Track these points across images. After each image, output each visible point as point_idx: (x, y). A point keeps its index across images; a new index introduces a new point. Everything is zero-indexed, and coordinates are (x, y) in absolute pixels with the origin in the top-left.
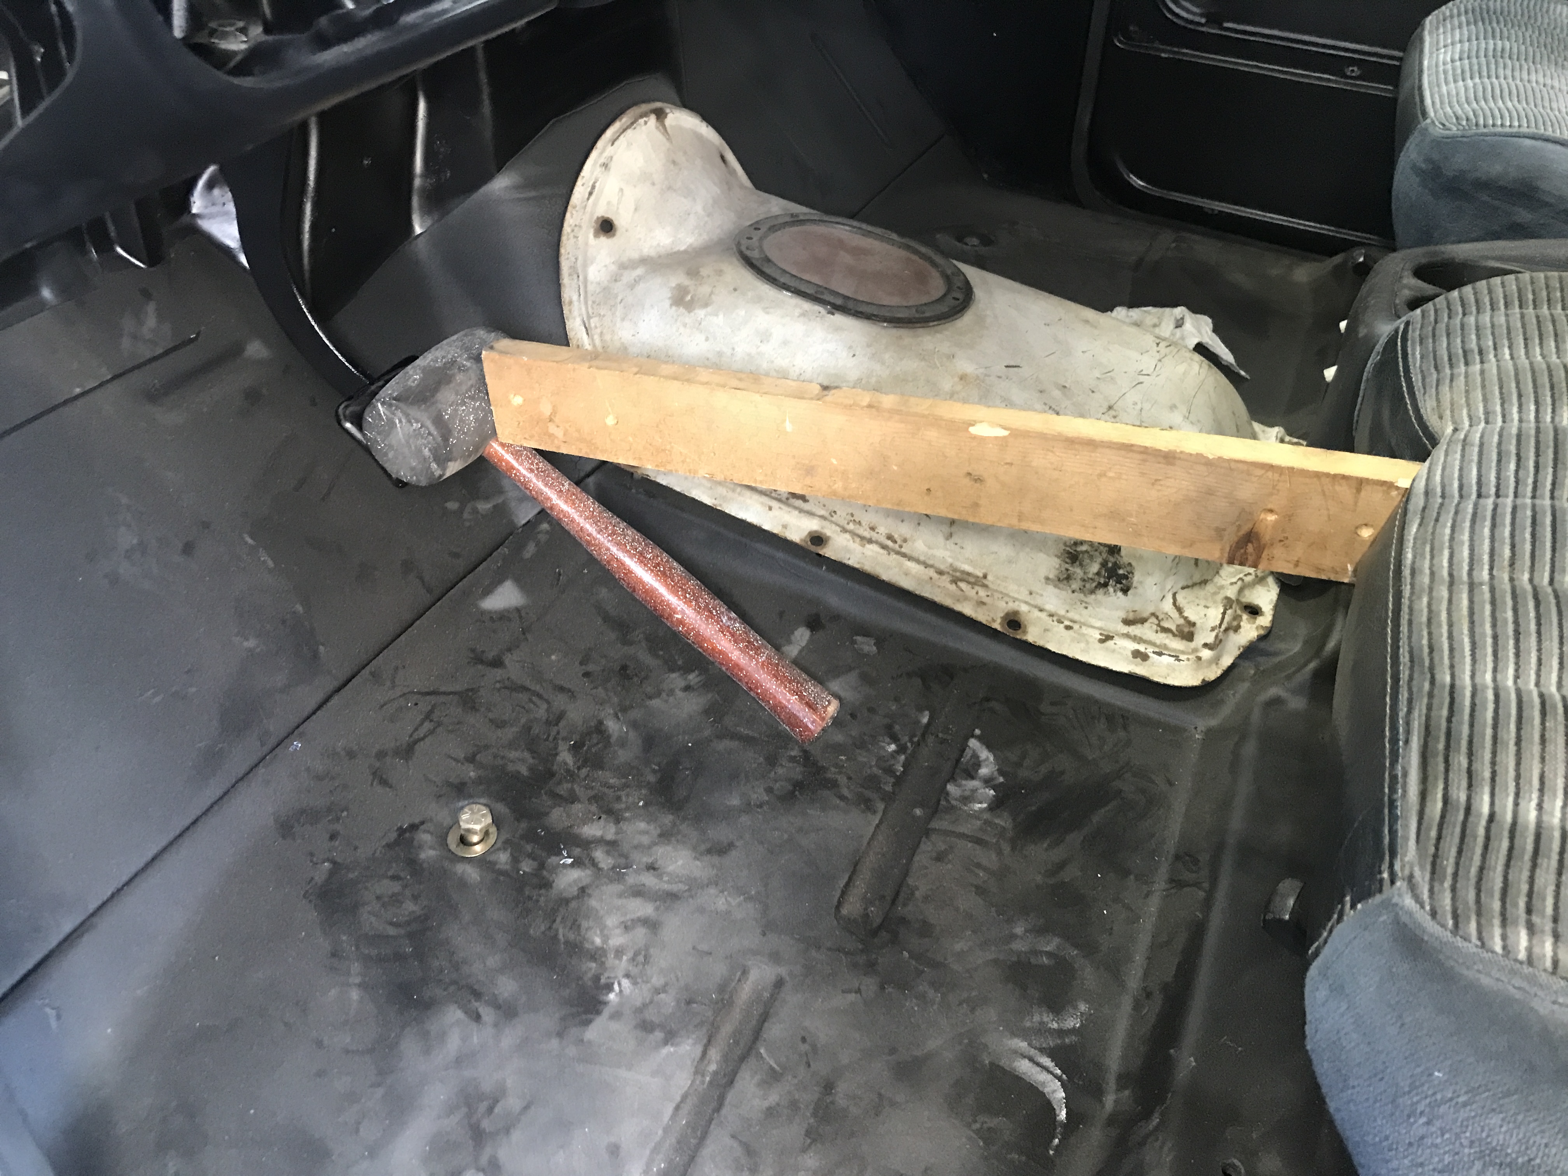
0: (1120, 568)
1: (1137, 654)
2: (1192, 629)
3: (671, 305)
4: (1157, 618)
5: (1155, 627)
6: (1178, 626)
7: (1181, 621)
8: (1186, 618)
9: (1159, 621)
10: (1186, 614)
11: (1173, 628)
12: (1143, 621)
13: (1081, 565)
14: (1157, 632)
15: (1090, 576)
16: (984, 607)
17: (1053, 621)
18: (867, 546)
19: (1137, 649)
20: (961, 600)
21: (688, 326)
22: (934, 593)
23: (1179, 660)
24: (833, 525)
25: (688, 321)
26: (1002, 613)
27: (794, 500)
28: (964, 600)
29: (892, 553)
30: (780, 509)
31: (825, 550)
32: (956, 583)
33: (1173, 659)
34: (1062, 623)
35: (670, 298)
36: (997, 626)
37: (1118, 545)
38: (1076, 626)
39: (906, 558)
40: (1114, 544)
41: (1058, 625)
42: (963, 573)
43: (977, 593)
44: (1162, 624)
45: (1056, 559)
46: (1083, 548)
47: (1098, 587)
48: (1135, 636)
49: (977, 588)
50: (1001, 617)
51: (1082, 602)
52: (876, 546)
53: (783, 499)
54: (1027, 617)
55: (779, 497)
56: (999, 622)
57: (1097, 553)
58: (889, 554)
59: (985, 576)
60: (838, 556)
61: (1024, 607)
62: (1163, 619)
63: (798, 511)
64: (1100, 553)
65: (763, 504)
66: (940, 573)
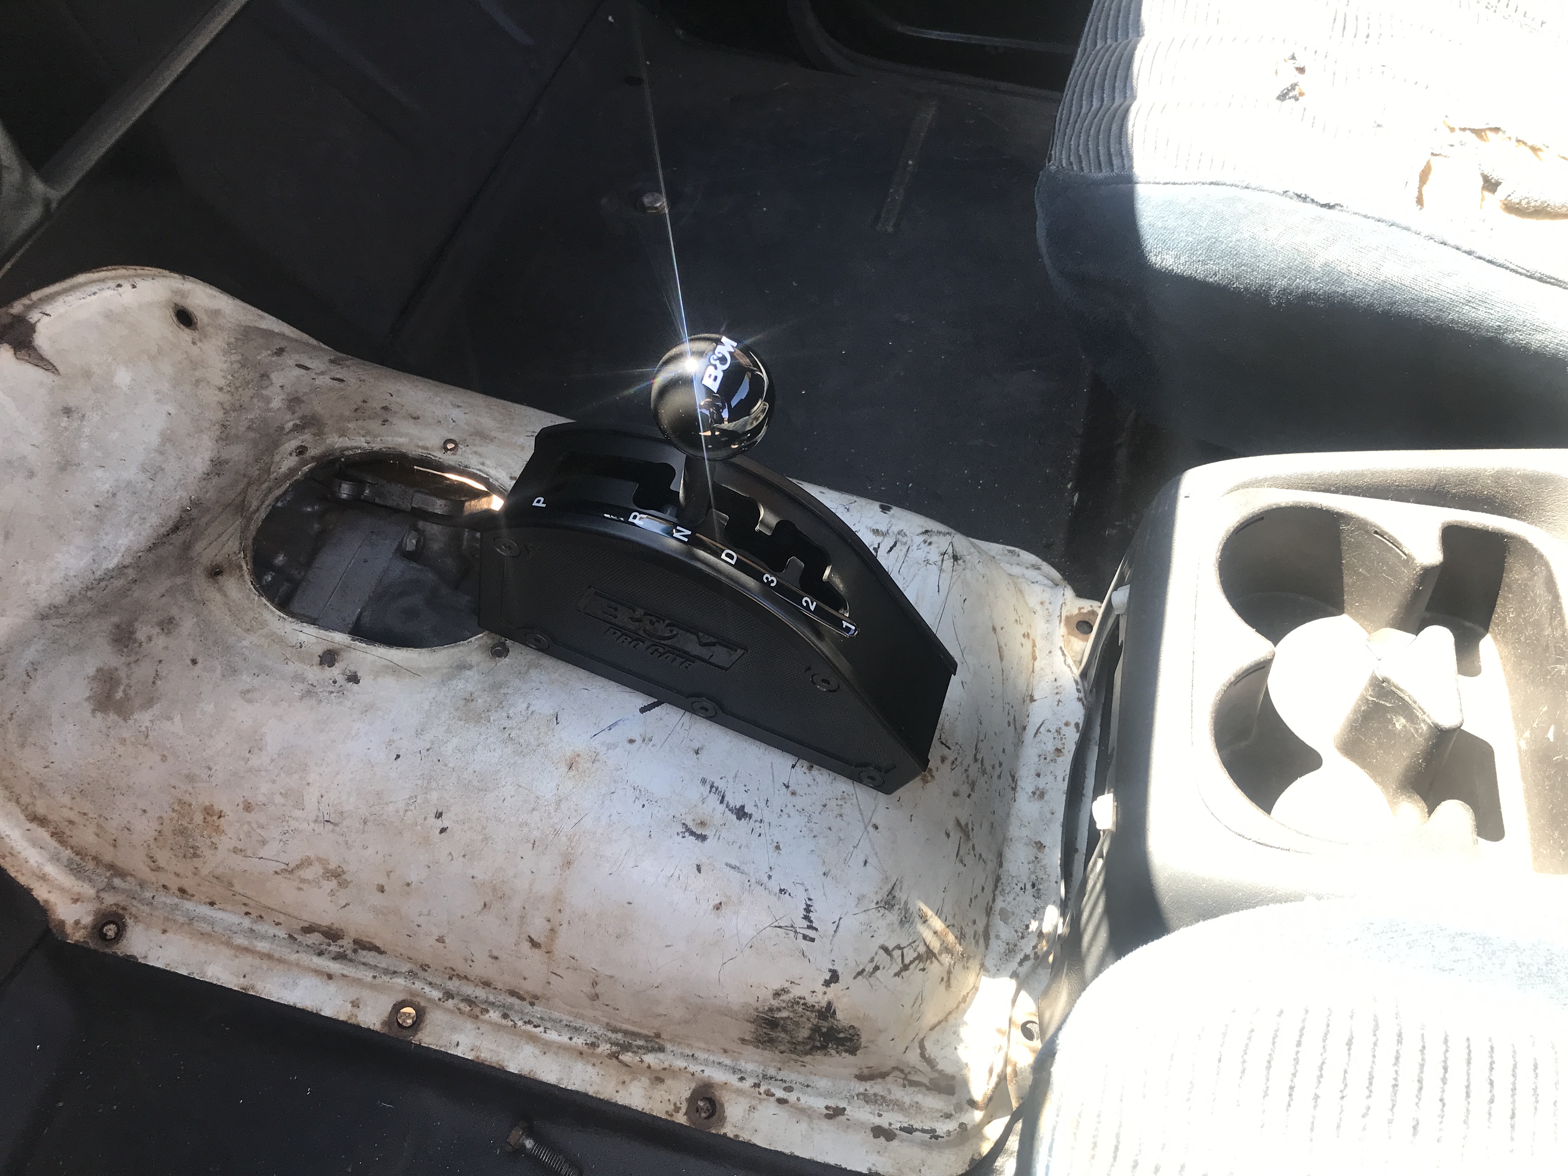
0: (839, 1033)
1: (878, 1132)
2: (951, 1081)
3: (94, 711)
4: (902, 1071)
5: (901, 1081)
6: (932, 1079)
7: (936, 1075)
8: (941, 1072)
9: (906, 1075)
10: (940, 1067)
11: (926, 1081)
12: (883, 1075)
13: (785, 1030)
14: (904, 1086)
16: (661, 1087)
17: (760, 1094)
18: (482, 1017)
19: (877, 1121)
20: (628, 1081)
21: (128, 742)
22: (587, 1078)
23: (937, 1137)
24: (427, 989)
25: (126, 734)
26: (687, 1094)
27: (364, 953)
28: (632, 1080)
29: (520, 1023)
30: (343, 975)
31: (420, 1035)
32: (617, 1058)
33: (929, 1136)
34: (773, 1095)
35: (88, 699)
36: (681, 1118)
37: (829, 1004)
38: (792, 1097)
39: (541, 1029)
40: (824, 1004)
41: (768, 1100)
42: (626, 1033)
43: (649, 1067)
44: (910, 1077)
45: (749, 1024)
46: (784, 1014)
47: (814, 1049)
48: (875, 1095)
49: (650, 1059)
50: (687, 1100)
51: (796, 1061)
52: (494, 1015)
53: (349, 952)
54: (724, 1092)
55: (342, 950)
56: (683, 1110)
57: (804, 1019)
58: (515, 1025)
59: (658, 1036)
60: (441, 1042)
61: (718, 1076)
62: (909, 1073)
63: (371, 975)
64: (808, 1020)
65: (318, 972)
66: (593, 1045)
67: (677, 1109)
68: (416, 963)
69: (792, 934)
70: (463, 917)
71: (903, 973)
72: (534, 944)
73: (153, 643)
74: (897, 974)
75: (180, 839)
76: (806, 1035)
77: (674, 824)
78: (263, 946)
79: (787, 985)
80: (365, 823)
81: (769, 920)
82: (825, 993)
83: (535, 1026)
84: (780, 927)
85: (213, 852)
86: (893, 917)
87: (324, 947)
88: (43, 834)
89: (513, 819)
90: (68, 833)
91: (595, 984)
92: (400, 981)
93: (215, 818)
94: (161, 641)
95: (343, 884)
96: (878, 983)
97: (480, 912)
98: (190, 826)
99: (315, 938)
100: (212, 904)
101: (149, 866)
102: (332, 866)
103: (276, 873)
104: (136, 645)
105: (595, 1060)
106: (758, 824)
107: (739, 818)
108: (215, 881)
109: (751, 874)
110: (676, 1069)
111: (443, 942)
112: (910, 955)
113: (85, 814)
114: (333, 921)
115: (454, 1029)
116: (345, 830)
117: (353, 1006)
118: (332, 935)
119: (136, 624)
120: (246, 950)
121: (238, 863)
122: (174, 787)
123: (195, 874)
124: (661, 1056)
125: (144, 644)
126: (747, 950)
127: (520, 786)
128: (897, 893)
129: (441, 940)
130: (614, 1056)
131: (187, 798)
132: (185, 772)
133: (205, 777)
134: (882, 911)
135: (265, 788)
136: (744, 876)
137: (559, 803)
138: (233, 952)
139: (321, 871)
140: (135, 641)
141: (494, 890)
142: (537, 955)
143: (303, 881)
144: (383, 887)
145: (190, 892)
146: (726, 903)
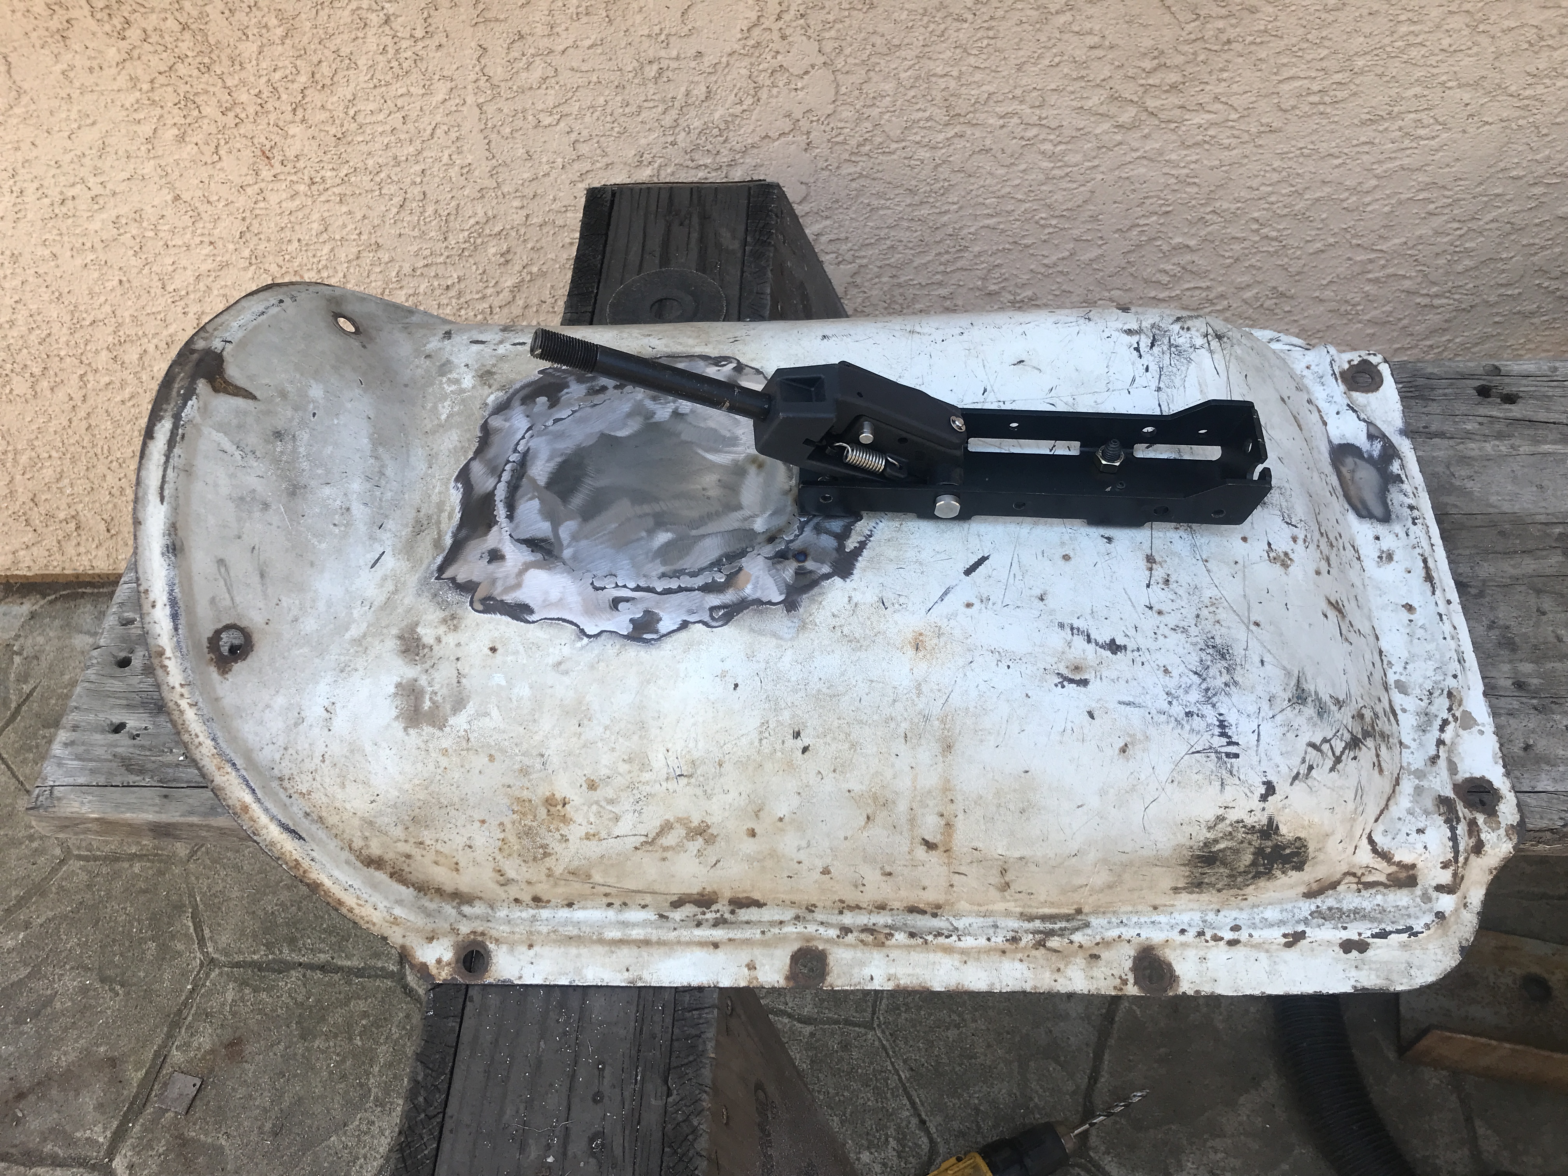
0: (1284, 849)
1: (1347, 946)
2: (1411, 872)
3: (405, 729)
5: (1354, 886)
6: (1389, 875)
7: (1393, 869)
8: (1399, 864)
9: (1359, 878)
10: (1397, 859)
11: (1383, 878)
12: (1334, 885)
13: (1224, 864)
14: (1359, 891)
15: (1242, 869)
16: (1101, 963)
17: (1207, 941)
18: (888, 943)
19: (1345, 935)
20: (1062, 967)
21: (450, 750)
22: (1019, 976)
23: (1416, 934)
24: (822, 930)
25: (446, 743)
26: (1129, 964)
27: (743, 910)
28: (1066, 965)
29: (930, 938)
30: (730, 940)
31: (829, 979)
32: (1044, 946)
33: (1406, 935)
34: (1222, 939)
35: (397, 717)
36: (1132, 990)
37: (1271, 820)
38: (1243, 935)
39: (954, 938)
40: (1265, 821)
41: (1217, 946)
42: (1044, 918)
43: (1081, 947)
44: (1364, 879)
45: (1183, 868)
46: (1221, 846)
47: (1258, 876)
48: (1330, 909)
49: (1077, 937)
50: (1131, 969)
51: (1236, 896)
52: (900, 937)
53: (727, 916)
54: (1167, 950)
55: (718, 915)
56: (1131, 980)
57: (1245, 845)
58: (926, 942)
59: (1079, 911)
60: (855, 980)
61: (1156, 936)
62: (1363, 874)
63: (759, 931)
64: (1250, 844)
65: (702, 944)
66: (1015, 940)
67: (1125, 982)
68: (800, 907)
69: (1213, 756)
70: (846, 838)
71: (1338, 766)
72: (930, 846)
73: (444, 642)
74: (1332, 769)
75: (526, 842)
76: (1247, 863)
77: (1048, 676)
78: (637, 933)
79: (1221, 812)
80: (720, 765)
81: (1185, 748)
82: (1264, 809)
83: (947, 937)
84: (1198, 752)
85: (564, 845)
86: (1309, 711)
87: (700, 917)
88: (381, 876)
89: (875, 717)
90: (407, 869)
91: (1003, 872)
92: (789, 929)
93: (559, 807)
94: (450, 639)
95: (711, 840)
96: (1316, 783)
97: (864, 827)
98: (535, 824)
99: (689, 910)
100: (570, 905)
101: (498, 882)
102: (695, 823)
103: (636, 848)
104: (426, 650)
105: (1019, 956)
106: (1136, 654)
107: (1114, 653)
108: (571, 878)
109: (1150, 705)
110: (1110, 939)
111: (829, 873)
112: (1339, 746)
113: (421, 843)
114: (704, 885)
115: (862, 964)
116: (701, 779)
117: (749, 969)
118: (705, 901)
119: (419, 630)
120: (621, 942)
121: (593, 849)
122: (509, 786)
123: (549, 876)
124: (1089, 931)
125: (435, 648)
126: (1169, 787)
127: (872, 681)
128: (1305, 686)
129: (826, 871)
130: (1040, 944)
131: (525, 794)
132: (517, 767)
133: (538, 766)
134: (1297, 707)
135: (606, 759)
136: (1142, 710)
137: (918, 687)
138: (607, 948)
139: (683, 832)
140: (424, 646)
141: (875, 798)
142: (934, 857)
143: (666, 849)
144: (753, 830)
145: (545, 898)
146: (1132, 743)
